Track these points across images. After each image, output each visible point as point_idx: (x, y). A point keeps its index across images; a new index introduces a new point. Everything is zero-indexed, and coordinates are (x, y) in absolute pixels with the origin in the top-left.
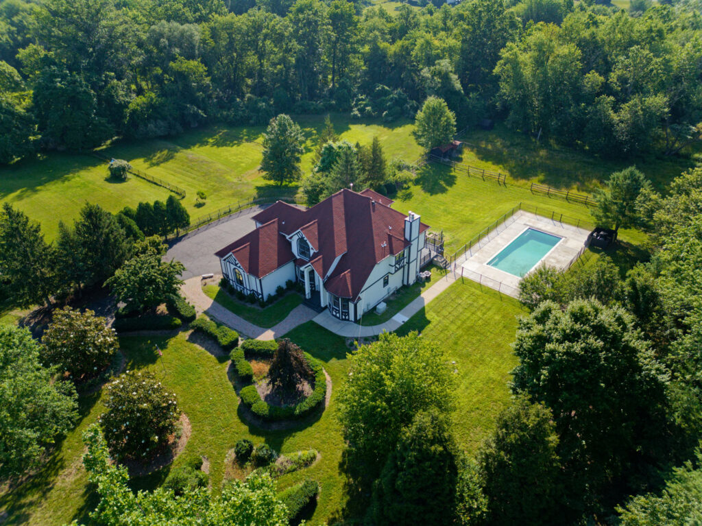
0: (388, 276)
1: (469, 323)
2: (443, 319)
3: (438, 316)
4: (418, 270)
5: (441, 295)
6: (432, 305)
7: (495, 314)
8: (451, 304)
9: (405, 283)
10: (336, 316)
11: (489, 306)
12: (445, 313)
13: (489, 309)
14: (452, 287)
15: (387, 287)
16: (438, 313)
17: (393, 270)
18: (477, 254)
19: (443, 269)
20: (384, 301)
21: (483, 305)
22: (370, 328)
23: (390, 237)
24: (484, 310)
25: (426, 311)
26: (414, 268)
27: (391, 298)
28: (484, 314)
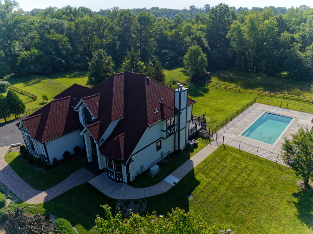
0: (160, 141)
1: (236, 185)
2: (212, 180)
3: (207, 178)
4: (187, 139)
5: (208, 158)
6: (201, 167)
7: (258, 175)
8: (218, 166)
9: (177, 149)
10: (111, 178)
11: (252, 168)
12: (213, 174)
13: (252, 171)
14: (216, 152)
15: (160, 151)
16: (206, 174)
17: (165, 135)
18: (232, 129)
19: (208, 139)
20: (157, 164)
21: (245, 167)
22: (141, 190)
23: (162, 106)
24: (248, 172)
25: (195, 173)
26: (184, 136)
27: (164, 161)
28: (249, 175)
